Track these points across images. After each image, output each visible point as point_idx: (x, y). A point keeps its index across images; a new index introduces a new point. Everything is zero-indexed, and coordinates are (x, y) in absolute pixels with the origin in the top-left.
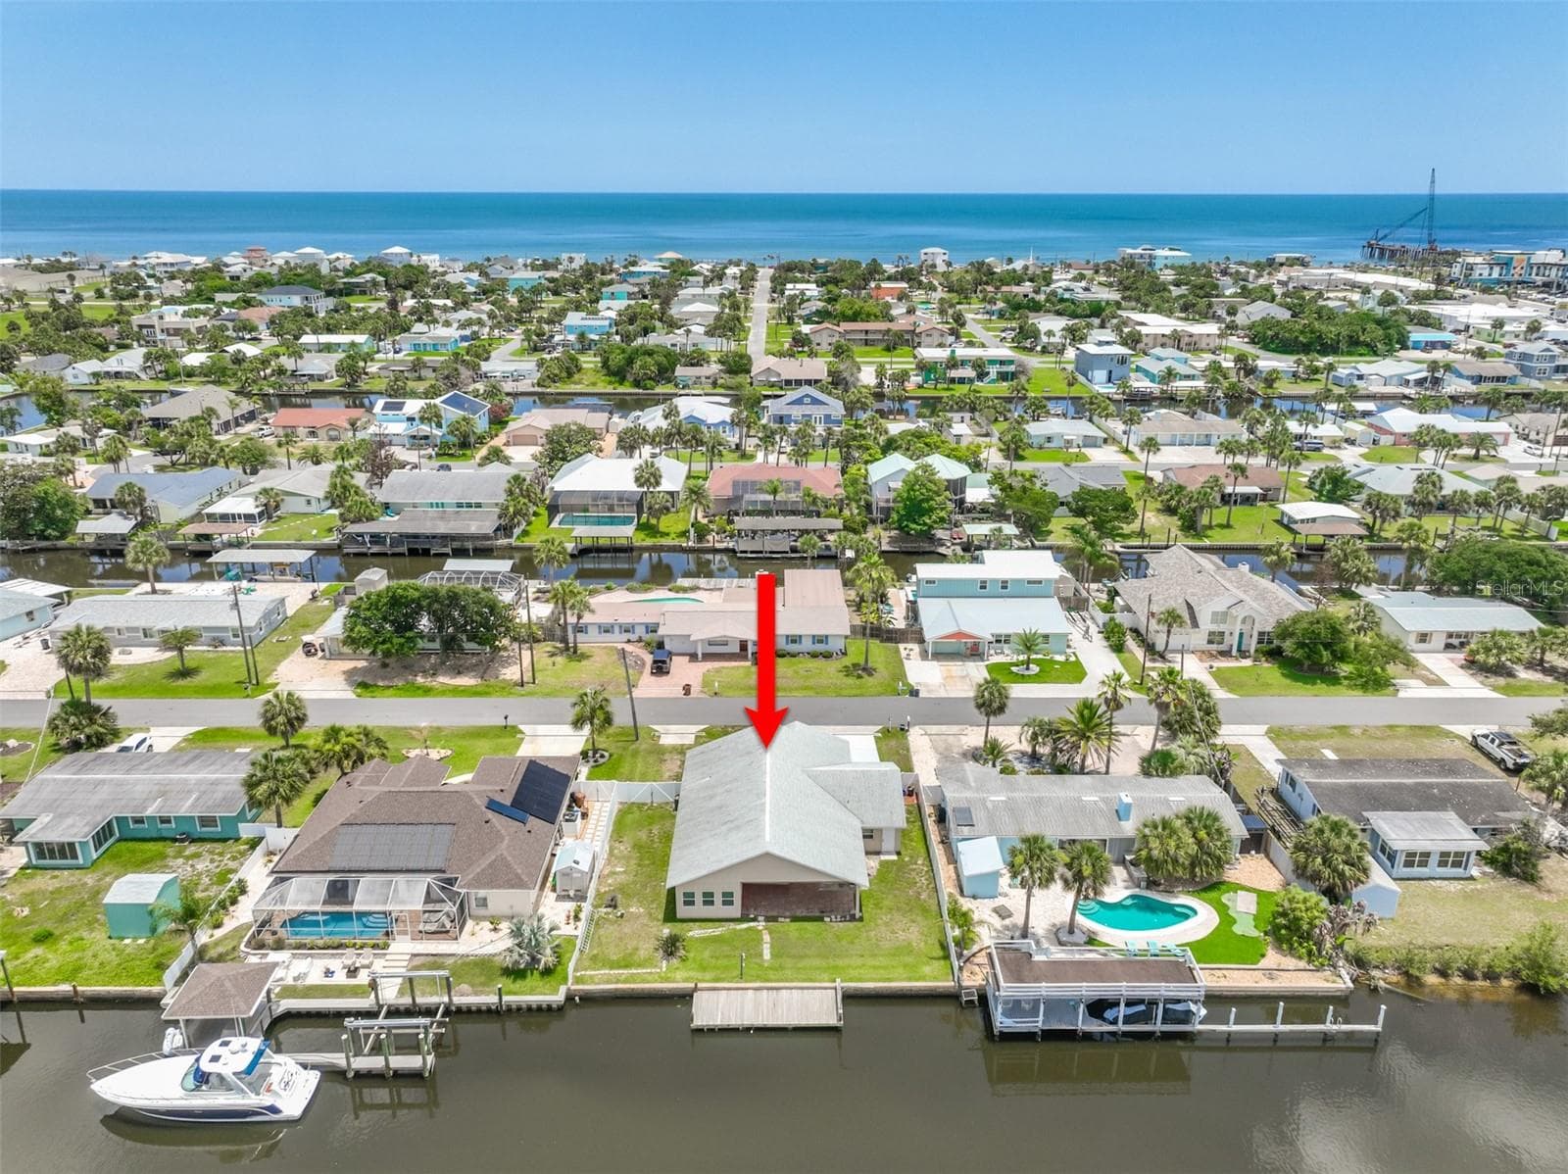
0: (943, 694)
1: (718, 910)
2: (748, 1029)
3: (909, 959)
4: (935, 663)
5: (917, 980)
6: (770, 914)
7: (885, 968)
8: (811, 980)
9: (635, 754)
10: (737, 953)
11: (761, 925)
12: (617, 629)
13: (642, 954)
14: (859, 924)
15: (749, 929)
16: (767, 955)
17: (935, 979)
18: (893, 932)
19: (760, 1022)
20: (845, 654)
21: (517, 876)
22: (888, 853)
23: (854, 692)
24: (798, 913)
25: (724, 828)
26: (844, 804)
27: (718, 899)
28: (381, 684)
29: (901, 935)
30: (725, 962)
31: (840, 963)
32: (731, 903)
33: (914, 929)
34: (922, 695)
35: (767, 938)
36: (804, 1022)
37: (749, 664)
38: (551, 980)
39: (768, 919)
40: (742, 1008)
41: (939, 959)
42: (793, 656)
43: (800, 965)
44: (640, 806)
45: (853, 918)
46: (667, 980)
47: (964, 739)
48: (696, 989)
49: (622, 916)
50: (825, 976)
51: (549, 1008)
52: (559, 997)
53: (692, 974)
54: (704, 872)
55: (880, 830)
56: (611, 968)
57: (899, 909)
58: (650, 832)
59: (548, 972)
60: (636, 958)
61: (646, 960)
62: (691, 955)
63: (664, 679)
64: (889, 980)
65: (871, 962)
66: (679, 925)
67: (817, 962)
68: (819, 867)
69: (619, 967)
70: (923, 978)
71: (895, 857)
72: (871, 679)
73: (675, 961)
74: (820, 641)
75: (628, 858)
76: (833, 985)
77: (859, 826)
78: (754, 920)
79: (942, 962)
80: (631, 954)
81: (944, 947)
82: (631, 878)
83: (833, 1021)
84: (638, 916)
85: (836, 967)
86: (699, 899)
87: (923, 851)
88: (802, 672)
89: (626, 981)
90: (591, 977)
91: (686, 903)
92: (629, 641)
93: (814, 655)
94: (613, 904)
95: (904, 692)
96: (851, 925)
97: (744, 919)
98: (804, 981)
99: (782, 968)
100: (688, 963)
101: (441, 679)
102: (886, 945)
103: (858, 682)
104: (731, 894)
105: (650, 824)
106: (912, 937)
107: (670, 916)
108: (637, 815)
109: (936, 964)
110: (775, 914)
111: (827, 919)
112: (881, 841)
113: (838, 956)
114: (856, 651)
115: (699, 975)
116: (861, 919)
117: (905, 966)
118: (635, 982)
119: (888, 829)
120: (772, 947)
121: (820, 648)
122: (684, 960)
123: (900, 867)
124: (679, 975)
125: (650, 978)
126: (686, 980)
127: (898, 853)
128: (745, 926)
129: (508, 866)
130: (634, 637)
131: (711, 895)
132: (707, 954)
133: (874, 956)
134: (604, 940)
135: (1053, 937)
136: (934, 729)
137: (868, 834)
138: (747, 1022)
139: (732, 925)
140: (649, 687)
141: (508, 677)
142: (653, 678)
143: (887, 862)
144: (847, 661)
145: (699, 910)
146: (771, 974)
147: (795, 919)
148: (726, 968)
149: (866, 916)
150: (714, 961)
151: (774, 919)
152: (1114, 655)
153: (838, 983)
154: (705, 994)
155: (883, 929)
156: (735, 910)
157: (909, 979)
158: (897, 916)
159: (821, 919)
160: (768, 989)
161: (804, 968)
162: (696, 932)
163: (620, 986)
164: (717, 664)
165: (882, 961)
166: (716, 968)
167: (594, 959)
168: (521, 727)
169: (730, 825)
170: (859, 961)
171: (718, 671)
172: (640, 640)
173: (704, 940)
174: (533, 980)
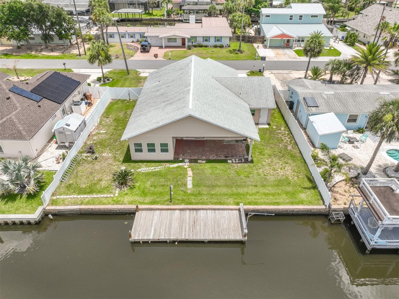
0: (276, 59)
1: (158, 155)
2: (174, 242)
3: (289, 189)
4: (270, 50)
5: (298, 203)
6: (193, 158)
7: (273, 195)
8: (220, 203)
9: (126, 79)
10: (169, 183)
11: (186, 165)
12: (127, 36)
13: (104, 184)
14: (251, 165)
15: (179, 167)
16: (190, 185)
17: (310, 203)
18: (274, 170)
19: (183, 237)
20: (229, 46)
21: (19, 131)
22: (263, 124)
23: (235, 59)
24: (211, 158)
25: (163, 104)
26: (238, 95)
27: (158, 148)
28: (15, 54)
29: (281, 172)
30: (160, 189)
31: (241, 191)
32: (166, 151)
33: (288, 168)
34: (267, 59)
35: (190, 173)
36: (217, 238)
37: (186, 49)
38: (34, 202)
39: (191, 161)
40: (170, 224)
41: (309, 189)
42: (206, 46)
43: (212, 192)
44: (123, 101)
45: (246, 161)
46: (117, 203)
47: (292, 75)
48: (137, 209)
49: (96, 158)
50: (231, 200)
51: (29, 223)
52: (35, 216)
53: (137, 198)
54: (146, 130)
55: (259, 110)
56: (79, 194)
57: (275, 156)
58: (126, 113)
59: (31, 196)
60: (98, 186)
61: (105, 188)
62: (137, 184)
63: (146, 54)
64: (278, 204)
65: (262, 190)
66: (132, 164)
67: (225, 190)
68: (226, 126)
69: (85, 193)
70: (302, 203)
71: (267, 126)
72: (242, 54)
73: (126, 189)
74: (218, 40)
75: (109, 126)
76: (237, 207)
77: (248, 108)
78: (182, 161)
79: (312, 191)
80: (95, 184)
81: (311, 180)
82: (108, 137)
83: (239, 237)
84: (106, 159)
85: (238, 194)
86: (145, 148)
87: (283, 123)
88: (210, 52)
89: (88, 203)
90: (63, 200)
91: (137, 151)
92: (133, 42)
93: (215, 47)
94: (91, 151)
95: (258, 59)
96: (246, 165)
97: (175, 161)
98: (216, 204)
99: (200, 194)
100: (134, 190)
101: (43, 53)
102: (272, 178)
103: (236, 55)
104: (166, 145)
105: (127, 109)
106: (288, 173)
107: (128, 159)
108: (120, 105)
109: (309, 192)
110: (196, 158)
111: (229, 161)
112: (260, 116)
113: (239, 186)
114: (235, 45)
115: (141, 199)
116: (252, 161)
117: (287, 193)
118: (93, 204)
119: (264, 109)
120: (194, 179)
121: (218, 43)
122: (132, 188)
123: (271, 132)
124: (127, 199)
125: (105, 201)
126: (131, 203)
127: (269, 124)
128: (176, 165)
129: (14, 125)
130: (135, 40)
131: (153, 145)
132: (148, 184)
133: (263, 186)
134: (80, 174)
135: (382, 173)
136: (276, 72)
137: (254, 112)
138: (173, 238)
139: (168, 165)
140: (139, 56)
141: (74, 53)
142: (142, 54)
143: (263, 129)
144: (230, 49)
145: (145, 155)
146: (193, 199)
147: (209, 161)
148: (161, 194)
149: (255, 159)
150: (152, 189)
151: (195, 161)
152: (351, 48)
153: (242, 207)
154: (144, 213)
155: (267, 168)
156: (170, 155)
157: (292, 203)
158: (275, 160)
159: (225, 161)
160: (190, 209)
161: (216, 195)
162: (144, 169)
163: (83, 207)
164: (171, 49)
165: (269, 190)
166: (153, 194)
167: (69, 187)
168: (73, 69)
169: (166, 103)
170: (254, 190)
171: (171, 51)
172: (138, 41)
173: (148, 174)
174: (21, 202)
